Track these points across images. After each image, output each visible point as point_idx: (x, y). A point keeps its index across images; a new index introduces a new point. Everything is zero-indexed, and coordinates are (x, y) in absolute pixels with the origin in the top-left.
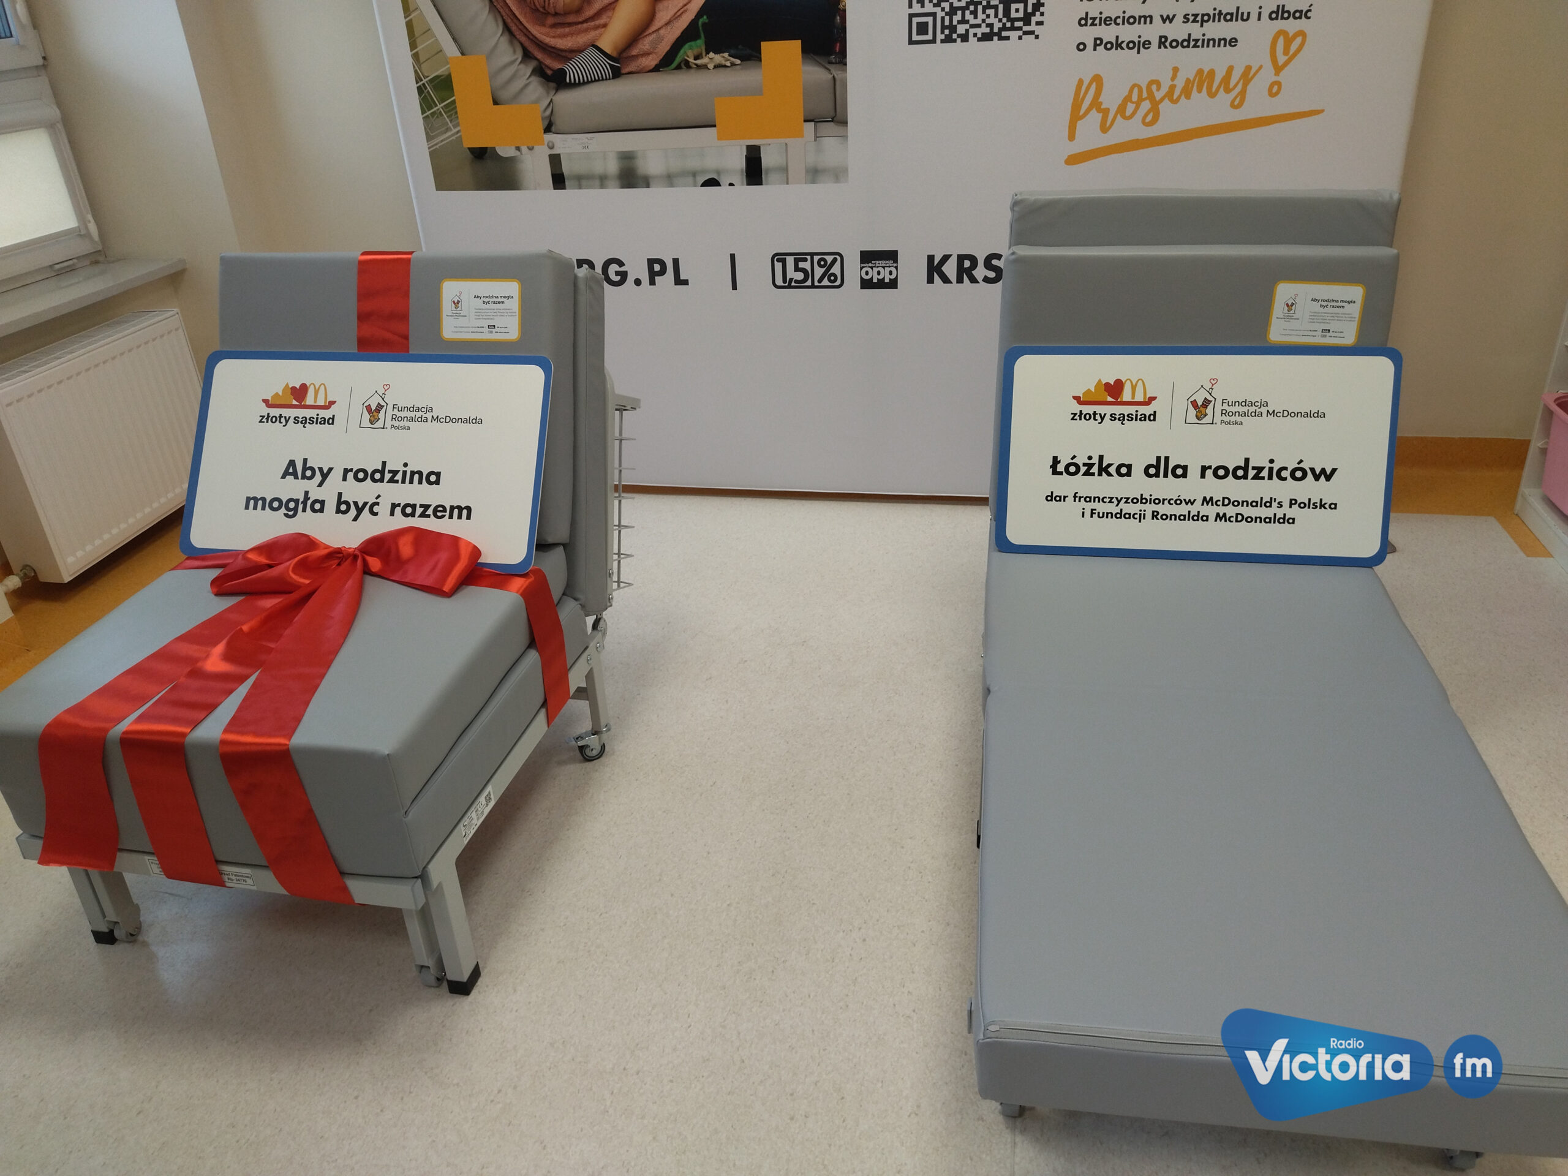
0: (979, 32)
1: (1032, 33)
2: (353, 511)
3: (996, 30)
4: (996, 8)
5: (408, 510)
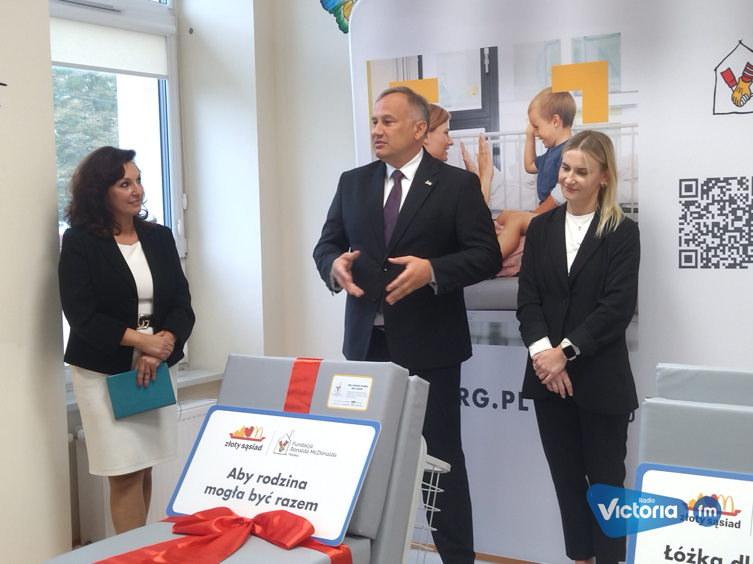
0: (727, 263)
2: (257, 500)
3: (738, 262)
4: (738, 248)
5: (285, 502)
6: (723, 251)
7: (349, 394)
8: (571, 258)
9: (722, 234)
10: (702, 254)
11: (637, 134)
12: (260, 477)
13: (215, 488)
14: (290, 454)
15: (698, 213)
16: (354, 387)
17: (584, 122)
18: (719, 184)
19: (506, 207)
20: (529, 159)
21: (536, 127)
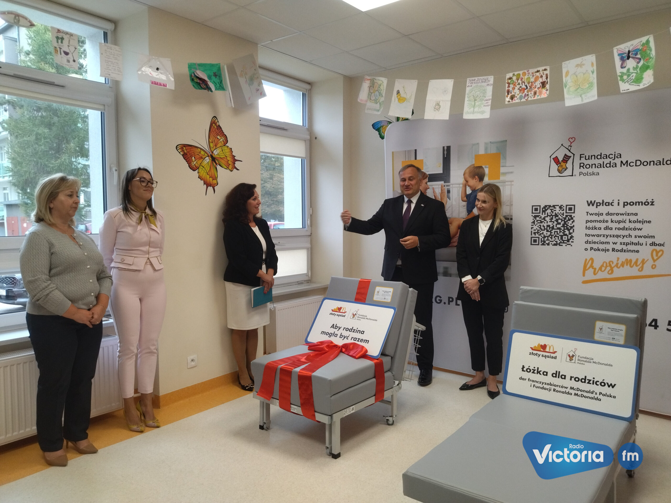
1: (570, 244)
2: (343, 338)
3: (558, 243)
4: (558, 237)
5: (355, 339)
6: (552, 238)
7: (383, 295)
8: (481, 239)
9: (551, 230)
10: (541, 239)
11: (513, 185)
12: (344, 328)
13: (325, 332)
14: (357, 319)
15: (540, 221)
16: (385, 292)
17: (489, 179)
18: (550, 208)
19: (452, 216)
20: (464, 195)
21: (467, 181)
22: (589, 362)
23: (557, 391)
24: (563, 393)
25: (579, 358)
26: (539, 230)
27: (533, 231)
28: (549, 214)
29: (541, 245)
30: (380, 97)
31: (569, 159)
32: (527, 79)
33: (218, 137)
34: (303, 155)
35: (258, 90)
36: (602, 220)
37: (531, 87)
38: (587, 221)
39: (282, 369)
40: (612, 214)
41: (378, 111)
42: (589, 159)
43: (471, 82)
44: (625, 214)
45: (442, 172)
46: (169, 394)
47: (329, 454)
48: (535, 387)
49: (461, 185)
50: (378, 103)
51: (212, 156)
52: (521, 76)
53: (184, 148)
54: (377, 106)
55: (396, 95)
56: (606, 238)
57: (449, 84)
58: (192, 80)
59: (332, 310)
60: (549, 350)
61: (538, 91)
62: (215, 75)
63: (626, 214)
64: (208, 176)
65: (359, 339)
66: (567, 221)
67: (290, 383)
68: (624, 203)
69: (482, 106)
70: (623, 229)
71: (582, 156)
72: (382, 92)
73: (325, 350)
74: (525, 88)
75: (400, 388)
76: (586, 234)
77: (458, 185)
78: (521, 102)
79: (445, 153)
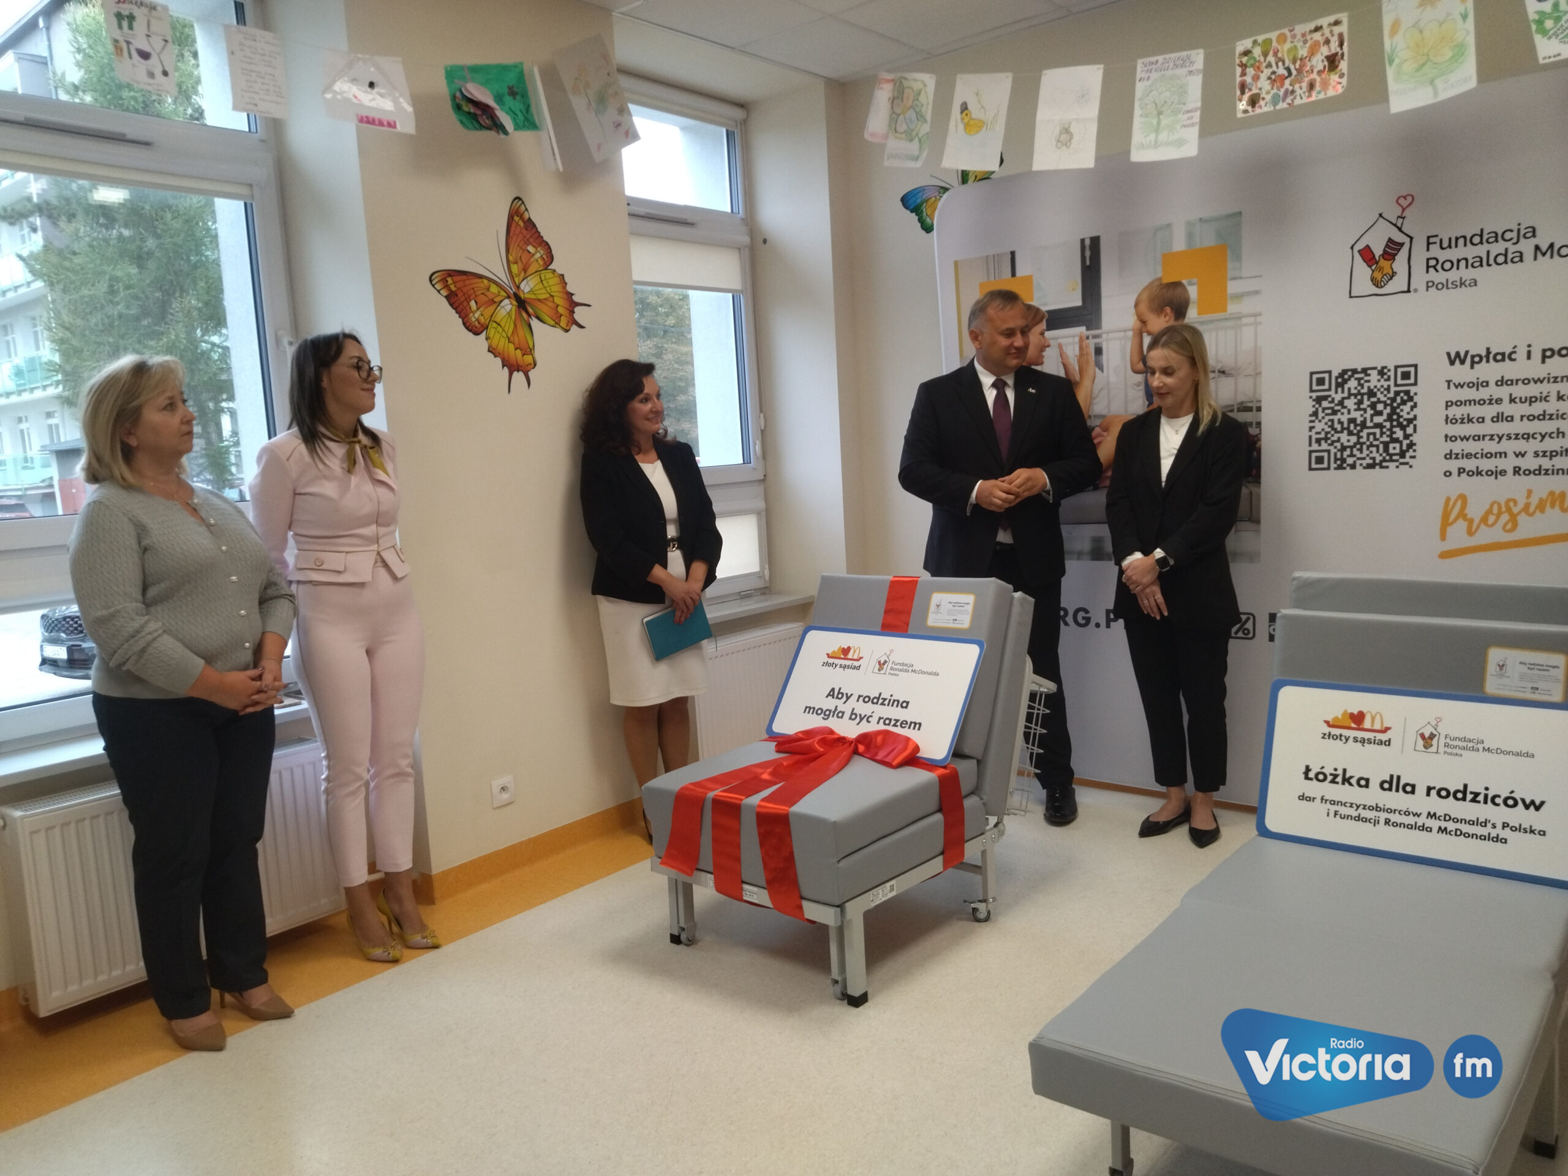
0: (1364, 463)
1: (1407, 463)
3: (1377, 461)
4: (1377, 447)
5: (887, 721)
6: (1361, 450)
7: (949, 612)
8: (1167, 463)
9: (1359, 432)
11: (1260, 323)
13: (814, 708)
14: (890, 673)
15: (1332, 408)
16: (956, 604)
17: (1199, 314)
18: (1357, 376)
19: (1109, 412)
20: (1136, 358)
21: (1144, 322)
22: (1473, 749)
23: (1396, 825)
24: (1410, 827)
25: (1448, 740)
26: (1329, 433)
27: (1314, 437)
28: (1353, 391)
29: (1335, 469)
30: (920, 123)
31: (1399, 250)
32: (1289, 51)
33: (530, 248)
34: (737, 285)
35: (618, 125)
36: (1487, 397)
37: (1299, 71)
38: (1448, 404)
39: (716, 802)
40: (1512, 382)
41: (917, 158)
42: (1450, 246)
43: (1146, 69)
44: (1546, 381)
45: (1078, 303)
46: (453, 869)
47: (840, 996)
48: (1338, 817)
49: (1130, 334)
50: (916, 140)
51: (517, 297)
52: (1274, 44)
53: (449, 280)
54: (915, 145)
55: (959, 116)
56: (1499, 442)
57: (1092, 76)
58: (458, 108)
59: (828, 655)
60: (1372, 726)
61: (1318, 79)
62: (512, 93)
63: (1549, 379)
64: (511, 346)
65: (897, 721)
66: (1399, 405)
67: (738, 833)
68: (1544, 351)
69: (1178, 127)
70: (1542, 417)
71: (1431, 240)
72: (923, 109)
73: (815, 751)
74: (1286, 73)
75: (1002, 833)
76: (1446, 436)
77: (1122, 334)
78: (1275, 112)
79: (1088, 254)
